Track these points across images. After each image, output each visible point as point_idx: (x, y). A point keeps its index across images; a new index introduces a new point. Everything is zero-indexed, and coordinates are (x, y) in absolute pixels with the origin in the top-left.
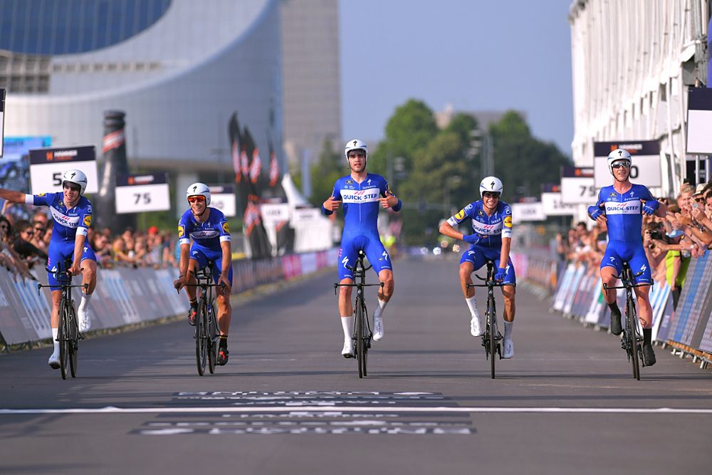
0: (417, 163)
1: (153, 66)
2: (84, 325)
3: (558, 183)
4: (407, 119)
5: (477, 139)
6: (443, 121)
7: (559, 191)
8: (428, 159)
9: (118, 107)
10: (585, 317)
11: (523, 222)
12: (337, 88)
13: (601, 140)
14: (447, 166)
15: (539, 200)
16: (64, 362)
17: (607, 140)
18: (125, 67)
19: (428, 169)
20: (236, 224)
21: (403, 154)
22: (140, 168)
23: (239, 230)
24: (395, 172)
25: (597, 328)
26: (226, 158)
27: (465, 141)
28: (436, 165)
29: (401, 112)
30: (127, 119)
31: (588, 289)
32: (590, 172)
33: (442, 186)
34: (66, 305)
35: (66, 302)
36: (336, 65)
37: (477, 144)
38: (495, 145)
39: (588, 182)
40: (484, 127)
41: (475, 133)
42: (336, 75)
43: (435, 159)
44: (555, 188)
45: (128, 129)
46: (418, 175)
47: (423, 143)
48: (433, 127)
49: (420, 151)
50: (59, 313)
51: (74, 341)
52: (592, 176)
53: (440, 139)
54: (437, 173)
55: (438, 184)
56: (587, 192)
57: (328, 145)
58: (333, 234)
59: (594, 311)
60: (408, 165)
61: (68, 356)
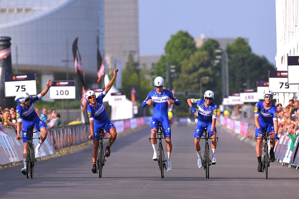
0: (183, 68)
1: (27, 10)
2: (38, 155)
3: (267, 81)
4: (178, 42)
5: (219, 54)
6: (199, 44)
7: (267, 86)
8: (190, 66)
9: (7, 35)
10: (282, 160)
11: (246, 103)
12: (136, 24)
13: (292, 55)
14: (201, 70)
15: (256, 91)
16: (28, 171)
17: (296, 55)
18: (11, 11)
19: (190, 72)
20: (76, 103)
21: (175, 63)
22: (19, 71)
23: (78, 107)
24: (171, 73)
25: (289, 166)
26: (70, 65)
27: (212, 55)
28: (195, 69)
29: (174, 38)
30: (11, 41)
31: (284, 143)
32: (286, 74)
33: (199, 82)
34: (30, 146)
35: (30, 145)
36: (136, 10)
37: (219, 57)
38: (229, 58)
39: (284, 80)
40: (223, 47)
41: (218, 51)
42: (136, 16)
43: (194, 66)
44: (265, 84)
45: (12, 47)
46: (184, 75)
47: (187, 57)
48: (193, 47)
49: (185, 61)
50: (27, 150)
51: (33, 162)
52: (286, 77)
53: (197, 54)
54: (195, 74)
55: (196, 80)
56: (284, 86)
57: (131, 57)
58: (133, 109)
59: (288, 157)
60: (178, 70)
61: (30, 169)
